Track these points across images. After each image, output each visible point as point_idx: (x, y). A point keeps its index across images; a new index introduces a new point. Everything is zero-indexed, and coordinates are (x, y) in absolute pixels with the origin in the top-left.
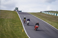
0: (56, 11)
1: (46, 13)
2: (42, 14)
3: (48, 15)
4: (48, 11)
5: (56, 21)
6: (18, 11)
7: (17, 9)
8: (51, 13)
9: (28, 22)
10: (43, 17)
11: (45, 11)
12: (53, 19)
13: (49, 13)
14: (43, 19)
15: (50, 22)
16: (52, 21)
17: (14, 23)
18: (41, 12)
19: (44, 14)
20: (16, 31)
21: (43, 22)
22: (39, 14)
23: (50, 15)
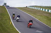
0: (39, 6)
1: (31, 8)
2: (27, 9)
3: (33, 9)
4: (32, 6)
5: (40, 15)
6: (6, 6)
7: (5, 4)
8: (35, 8)
9: (18, 18)
10: (28, 11)
11: (30, 6)
12: (37, 13)
13: (34, 7)
14: (28, 13)
15: (35, 16)
16: (36, 15)
17: (2, 17)
18: (27, 7)
19: (29, 8)
20: (4, 23)
21: (28, 15)
22: (25, 9)
23: (34, 9)
